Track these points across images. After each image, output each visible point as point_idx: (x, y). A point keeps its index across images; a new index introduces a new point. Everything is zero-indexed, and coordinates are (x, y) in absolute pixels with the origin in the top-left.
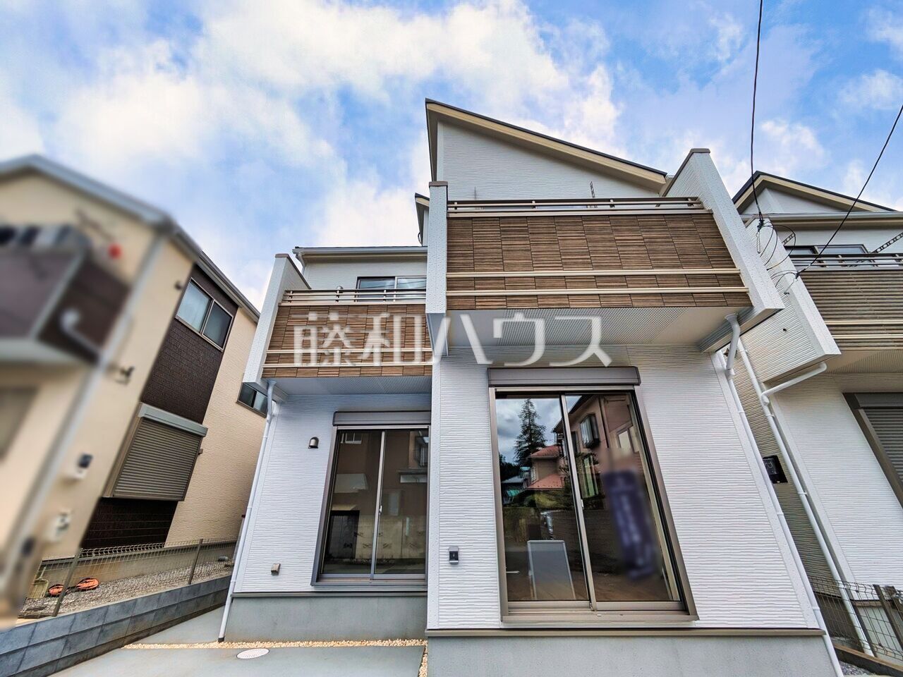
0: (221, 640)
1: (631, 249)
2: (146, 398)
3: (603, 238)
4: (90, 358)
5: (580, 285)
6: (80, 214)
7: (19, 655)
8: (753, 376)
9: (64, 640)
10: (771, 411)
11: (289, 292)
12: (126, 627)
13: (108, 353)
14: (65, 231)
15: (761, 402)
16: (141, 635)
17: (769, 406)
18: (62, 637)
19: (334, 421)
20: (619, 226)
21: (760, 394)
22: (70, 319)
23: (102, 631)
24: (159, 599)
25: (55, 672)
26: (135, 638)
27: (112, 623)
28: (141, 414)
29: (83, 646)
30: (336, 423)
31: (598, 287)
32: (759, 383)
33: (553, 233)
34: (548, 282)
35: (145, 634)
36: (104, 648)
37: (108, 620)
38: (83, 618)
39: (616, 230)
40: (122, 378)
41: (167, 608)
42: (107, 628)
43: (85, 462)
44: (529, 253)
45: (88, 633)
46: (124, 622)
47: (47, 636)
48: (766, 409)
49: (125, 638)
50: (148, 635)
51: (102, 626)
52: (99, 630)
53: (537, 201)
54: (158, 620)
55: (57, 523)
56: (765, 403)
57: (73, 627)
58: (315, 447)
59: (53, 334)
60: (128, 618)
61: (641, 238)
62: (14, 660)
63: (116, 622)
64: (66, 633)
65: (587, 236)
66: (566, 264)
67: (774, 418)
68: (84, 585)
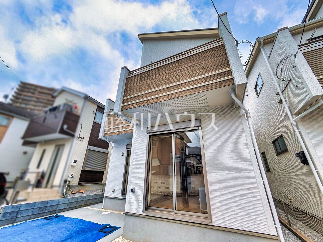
0: (103, 208)
1: (185, 72)
2: (89, 144)
3: (175, 70)
4: (73, 136)
5: (163, 92)
6: (66, 100)
7: (57, 206)
8: (288, 112)
9: (67, 204)
10: (298, 129)
11: (110, 110)
12: (84, 203)
13: (77, 134)
14: (65, 105)
15: (292, 124)
16: (89, 205)
17: (297, 126)
18: (66, 203)
19: (126, 147)
20: (182, 63)
21: (292, 120)
22: (65, 127)
23: (77, 203)
24: (93, 196)
25: (66, 211)
26: (87, 205)
27: (79, 201)
28: (88, 149)
29: (72, 206)
30: (127, 148)
31: (169, 91)
32: (292, 115)
33: (157, 74)
34: (152, 94)
35: (90, 205)
36: (78, 207)
37: (78, 200)
38: (71, 199)
39: (180, 66)
40: (82, 140)
41: (96, 198)
42: (78, 202)
43: (75, 162)
44: (148, 84)
45: (73, 203)
46: (83, 201)
47: (62, 202)
48: (295, 128)
49: (84, 205)
50: (91, 205)
51: (77, 201)
52: (76, 202)
53: (156, 63)
54: (93, 202)
55: (70, 176)
56: (294, 125)
57: (69, 201)
58: (123, 155)
59: (62, 131)
60: (84, 200)
61: (190, 66)
62: (55, 207)
63: (81, 201)
64: (68, 202)
65: (169, 71)
66: (159, 85)
67: (300, 132)
68: (80, 191)
